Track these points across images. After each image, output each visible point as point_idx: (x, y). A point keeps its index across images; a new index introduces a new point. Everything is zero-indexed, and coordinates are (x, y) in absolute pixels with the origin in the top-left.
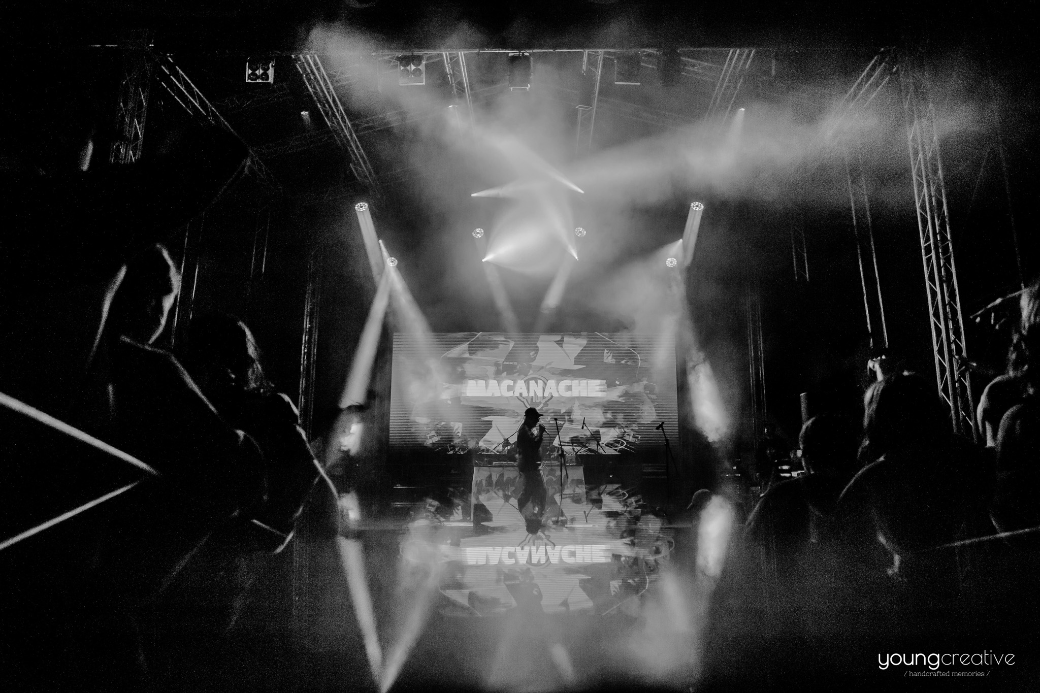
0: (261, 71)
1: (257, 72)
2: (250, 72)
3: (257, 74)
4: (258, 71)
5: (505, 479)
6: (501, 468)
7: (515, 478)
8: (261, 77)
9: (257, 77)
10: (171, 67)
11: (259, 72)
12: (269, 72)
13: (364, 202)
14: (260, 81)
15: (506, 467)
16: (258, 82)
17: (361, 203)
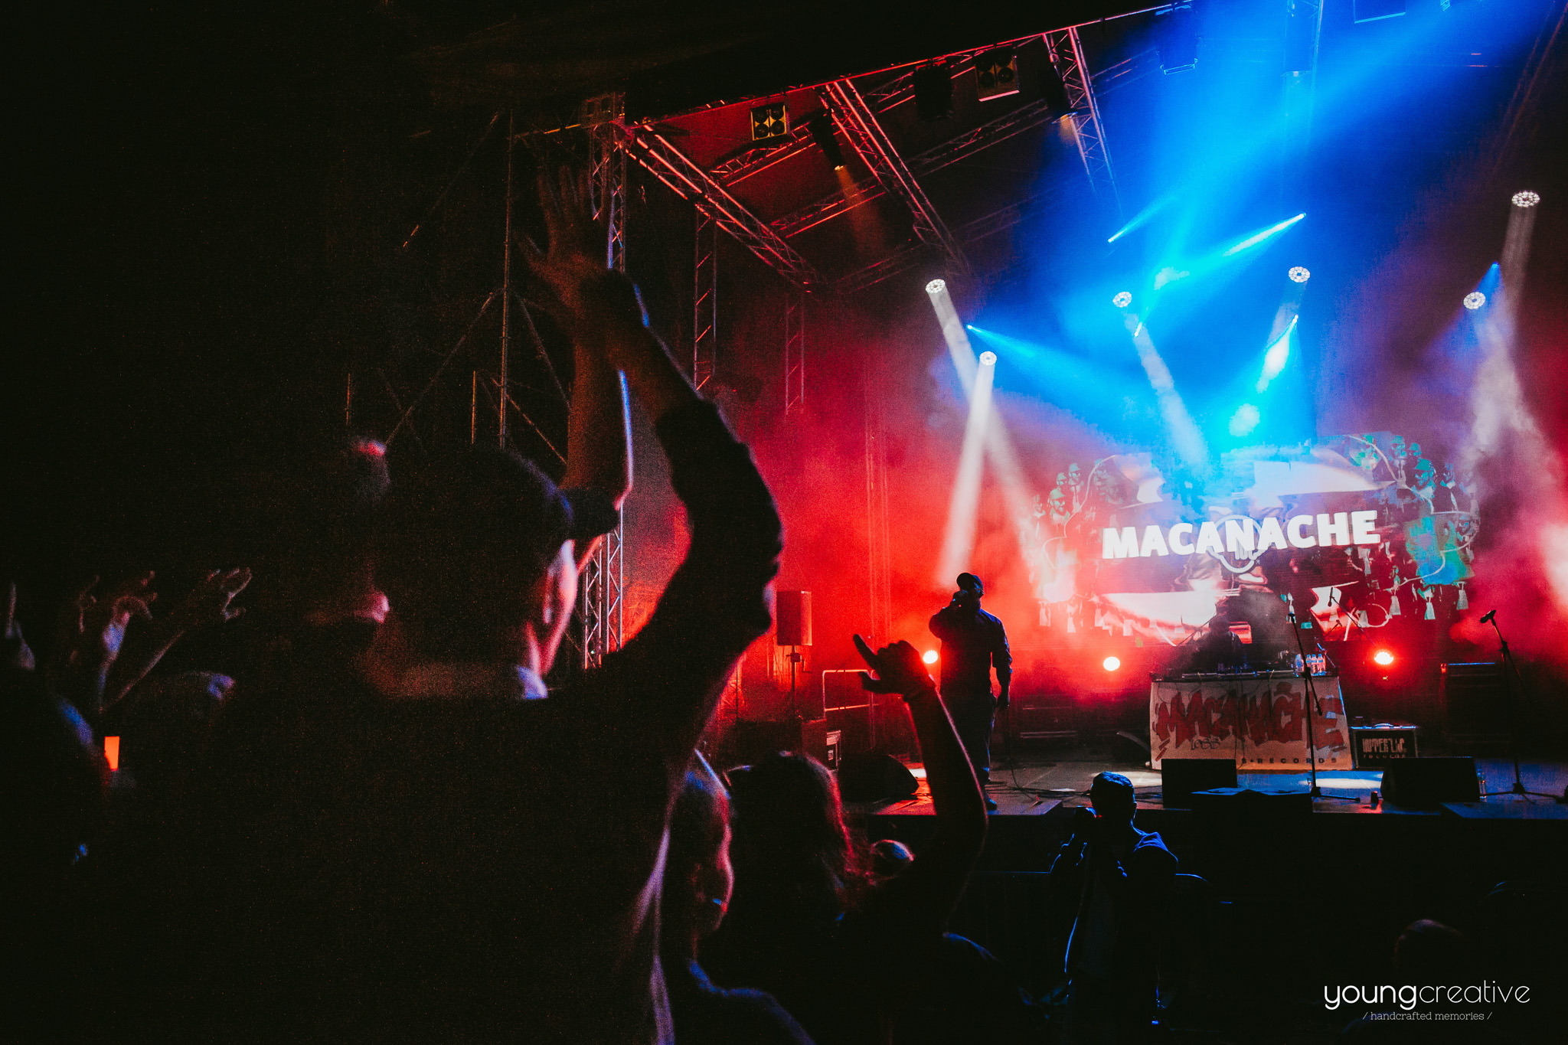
0: (772, 121)
1: (766, 123)
2: (757, 124)
3: (766, 126)
4: (767, 121)
5: (1204, 700)
6: (1197, 684)
7: (1222, 698)
8: (774, 128)
9: (767, 130)
10: (649, 138)
11: (770, 122)
12: (784, 119)
13: (939, 280)
14: (773, 135)
15: (1204, 681)
16: (769, 138)
17: (935, 281)
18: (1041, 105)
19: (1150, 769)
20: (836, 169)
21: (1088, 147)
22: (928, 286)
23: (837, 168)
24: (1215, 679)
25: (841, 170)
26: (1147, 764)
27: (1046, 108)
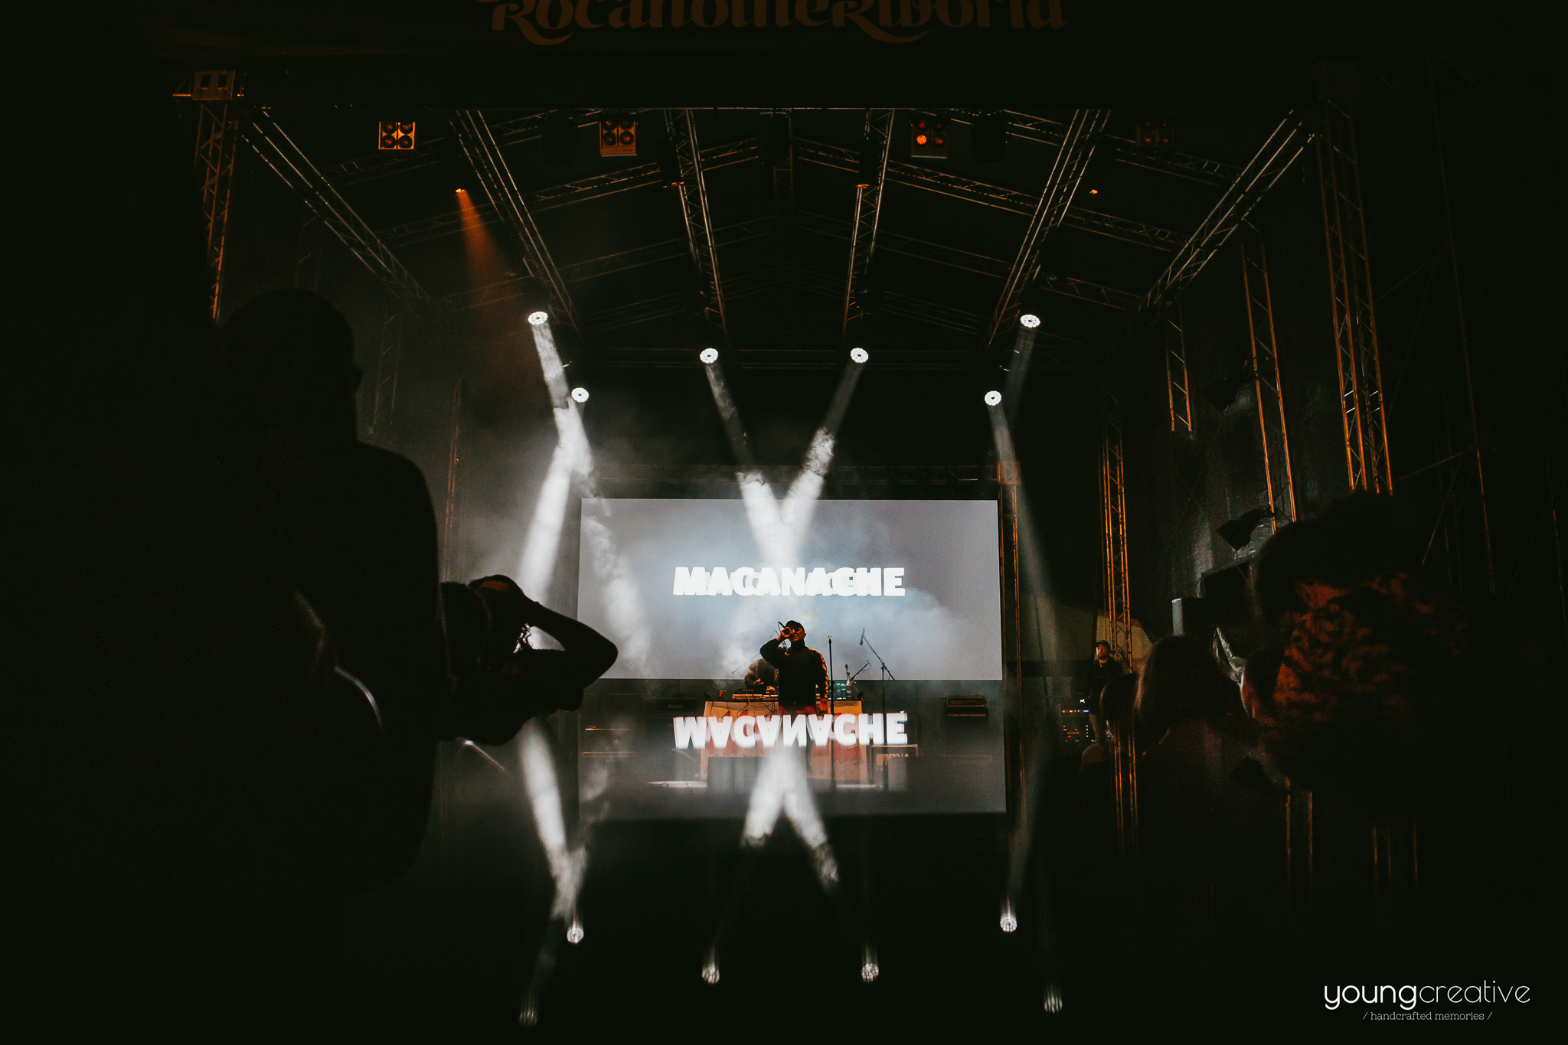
0: (400, 134)
1: (394, 135)
2: (384, 134)
3: (393, 138)
4: (399, 137)
6: (745, 704)
8: (400, 141)
9: (395, 142)
10: (266, 124)
11: (398, 134)
12: (412, 135)
13: (542, 313)
14: (399, 148)
15: (751, 701)
16: (395, 150)
17: (538, 313)
18: (654, 168)
19: (698, 779)
20: (457, 191)
21: (692, 214)
22: (530, 316)
23: (459, 191)
24: (761, 700)
25: (462, 193)
26: (696, 775)
27: (658, 171)
